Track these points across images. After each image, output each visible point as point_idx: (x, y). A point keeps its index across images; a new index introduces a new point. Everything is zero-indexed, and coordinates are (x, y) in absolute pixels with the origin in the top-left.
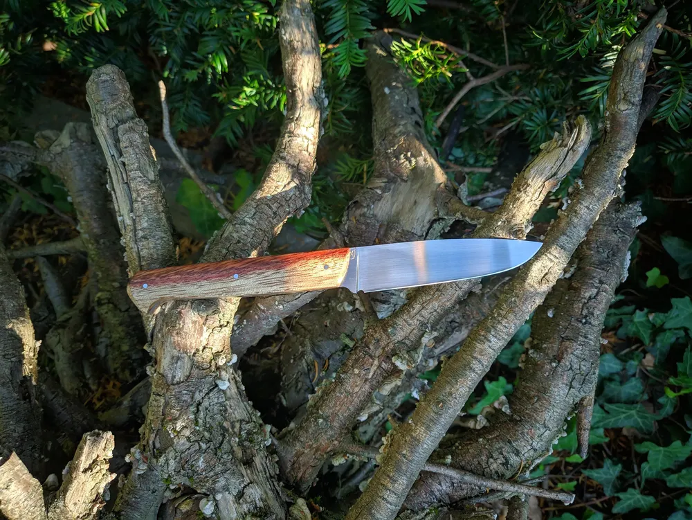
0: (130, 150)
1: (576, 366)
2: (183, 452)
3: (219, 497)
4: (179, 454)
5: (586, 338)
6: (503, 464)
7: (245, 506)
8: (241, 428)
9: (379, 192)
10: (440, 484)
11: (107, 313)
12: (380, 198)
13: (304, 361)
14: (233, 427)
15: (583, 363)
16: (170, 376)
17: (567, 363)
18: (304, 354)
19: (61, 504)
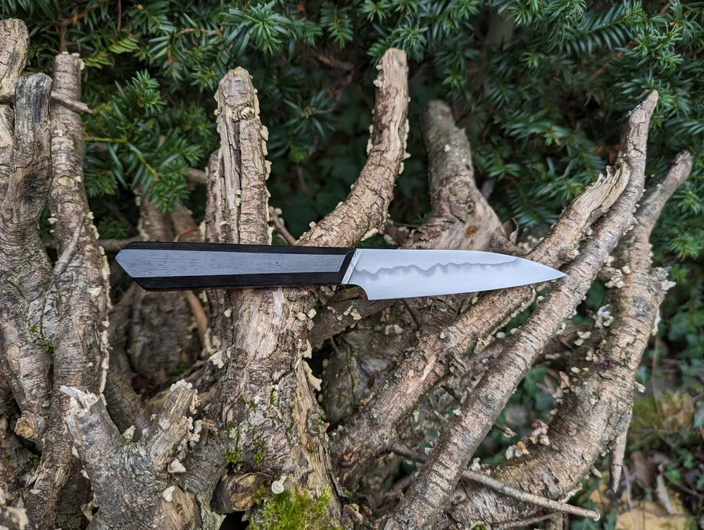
0: (248, 142)
1: (614, 405)
2: (256, 427)
4: (252, 428)
5: (624, 379)
6: (543, 491)
9: (438, 229)
11: (151, 312)
12: (438, 234)
13: (349, 377)
15: (620, 402)
16: (253, 352)
17: (607, 401)
18: (350, 369)
19: (143, 453)
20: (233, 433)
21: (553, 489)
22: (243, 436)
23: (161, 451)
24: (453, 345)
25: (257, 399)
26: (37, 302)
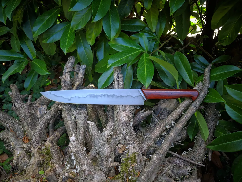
0: (121, 78)
2: (124, 134)
3: (130, 145)
4: (123, 134)
7: (135, 150)
8: (134, 136)
9: (162, 102)
10: (177, 160)
12: (162, 104)
14: (132, 135)
16: (122, 120)
18: (141, 136)
19: (103, 134)
20: (119, 136)
21: (194, 159)
22: (121, 136)
23: (107, 134)
24: (167, 122)
25: (124, 128)
26: (75, 112)
